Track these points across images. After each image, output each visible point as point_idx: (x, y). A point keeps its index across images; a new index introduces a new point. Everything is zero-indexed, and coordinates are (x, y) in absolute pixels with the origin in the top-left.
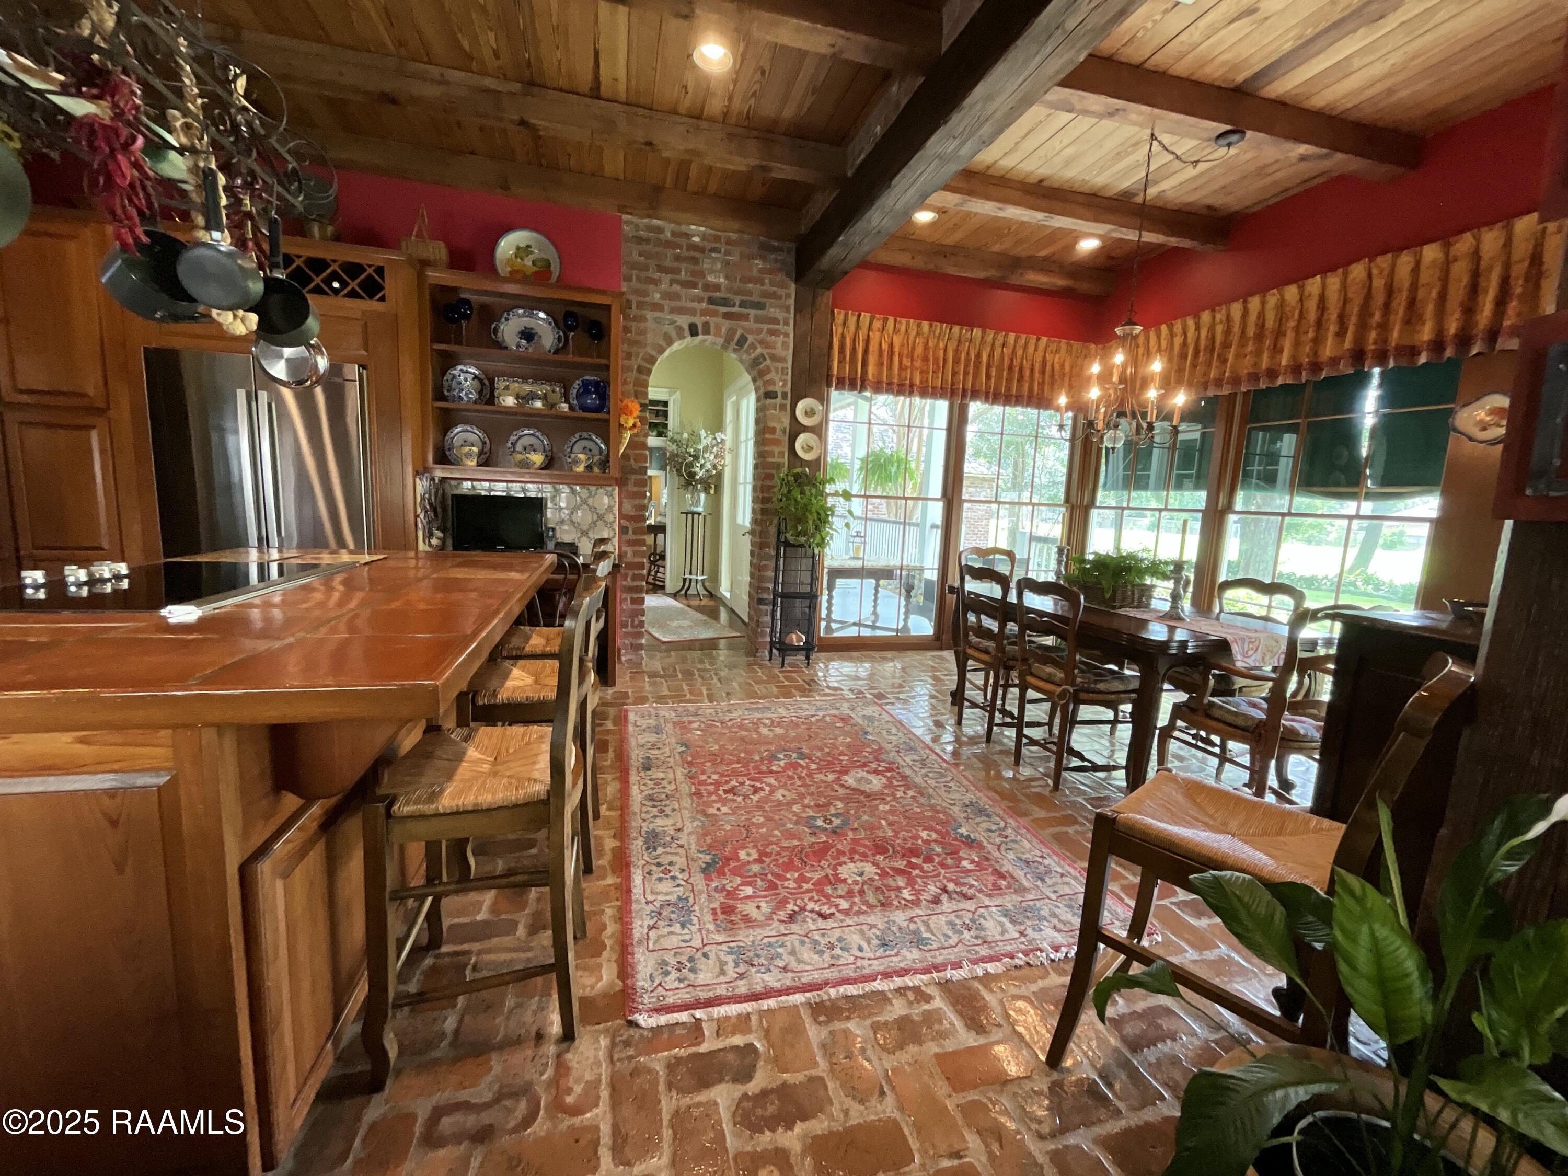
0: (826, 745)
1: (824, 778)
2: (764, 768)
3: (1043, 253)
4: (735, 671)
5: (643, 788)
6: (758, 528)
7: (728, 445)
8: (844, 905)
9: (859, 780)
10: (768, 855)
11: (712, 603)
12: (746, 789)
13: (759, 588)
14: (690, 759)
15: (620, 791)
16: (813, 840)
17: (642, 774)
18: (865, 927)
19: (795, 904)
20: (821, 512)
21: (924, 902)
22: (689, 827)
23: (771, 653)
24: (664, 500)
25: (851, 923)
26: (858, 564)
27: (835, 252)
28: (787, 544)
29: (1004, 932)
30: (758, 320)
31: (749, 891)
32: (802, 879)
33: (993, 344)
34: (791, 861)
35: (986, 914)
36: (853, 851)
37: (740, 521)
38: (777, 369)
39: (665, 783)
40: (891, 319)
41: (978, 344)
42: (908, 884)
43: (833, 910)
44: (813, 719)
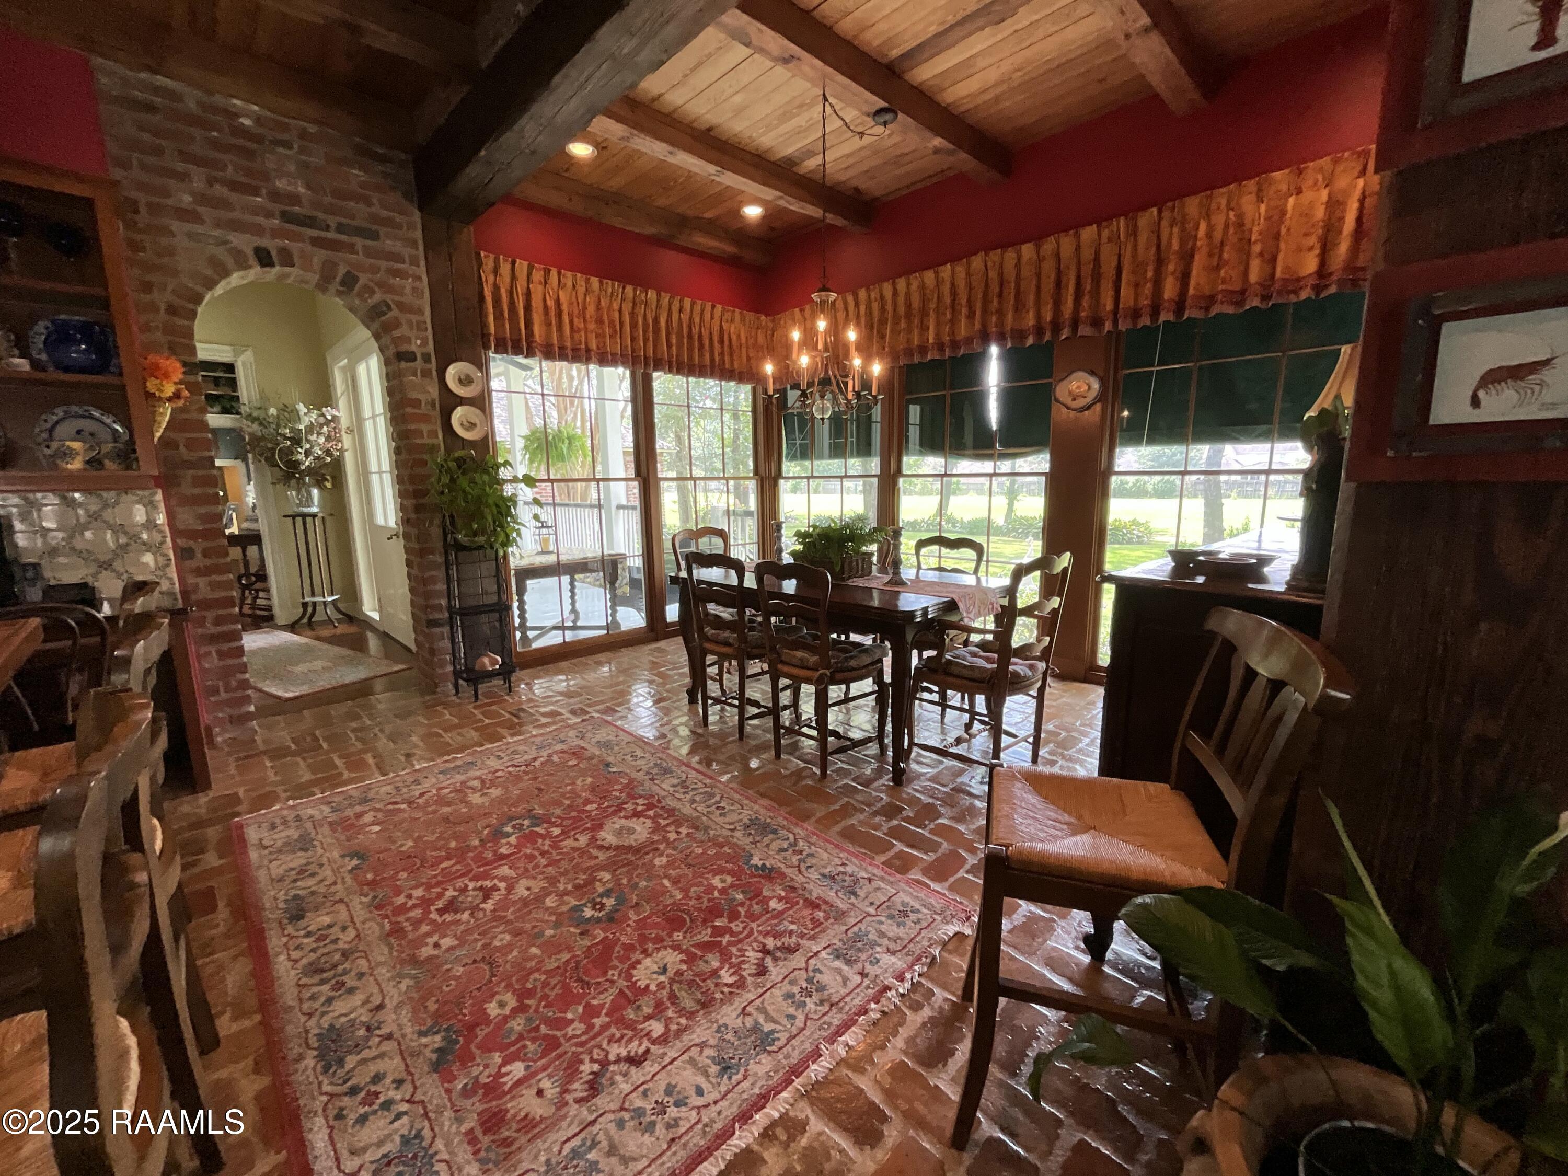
0: (563, 795)
1: (576, 844)
2: (489, 855)
3: (709, 215)
4: (411, 719)
5: (295, 955)
6: (414, 531)
7: (344, 423)
8: (657, 1028)
9: (619, 833)
10: (530, 993)
11: (352, 629)
12: (472, 896)
13: (427, 607)
14: (370, 876)
15: (254, 974)
16: (587, 942)
17: (290, 930)
18: (694, 1052)
19: (592, 1061)
20: (501, 503)
21: (750, 980)
22: (394, 995)
23: (456, 686)
24: (251, 498)
25: (673, 1054)
26: (552, 559)
27: (474, 171)
28: (460, 547)
29: (845, 980)
30: (369, 253)
31: (517, 1069)
32: (591, 1012)
33: (670, 309)
34: (566, 987)
35: (819, 966)
36: (643, 939)
37: (380, 521)
38: (410, 323)
39: (335, 932)
40: (554, 272)
41: (654, 307)
42: (723, 962)
43: (646, 1044)
44: (537, 764)
